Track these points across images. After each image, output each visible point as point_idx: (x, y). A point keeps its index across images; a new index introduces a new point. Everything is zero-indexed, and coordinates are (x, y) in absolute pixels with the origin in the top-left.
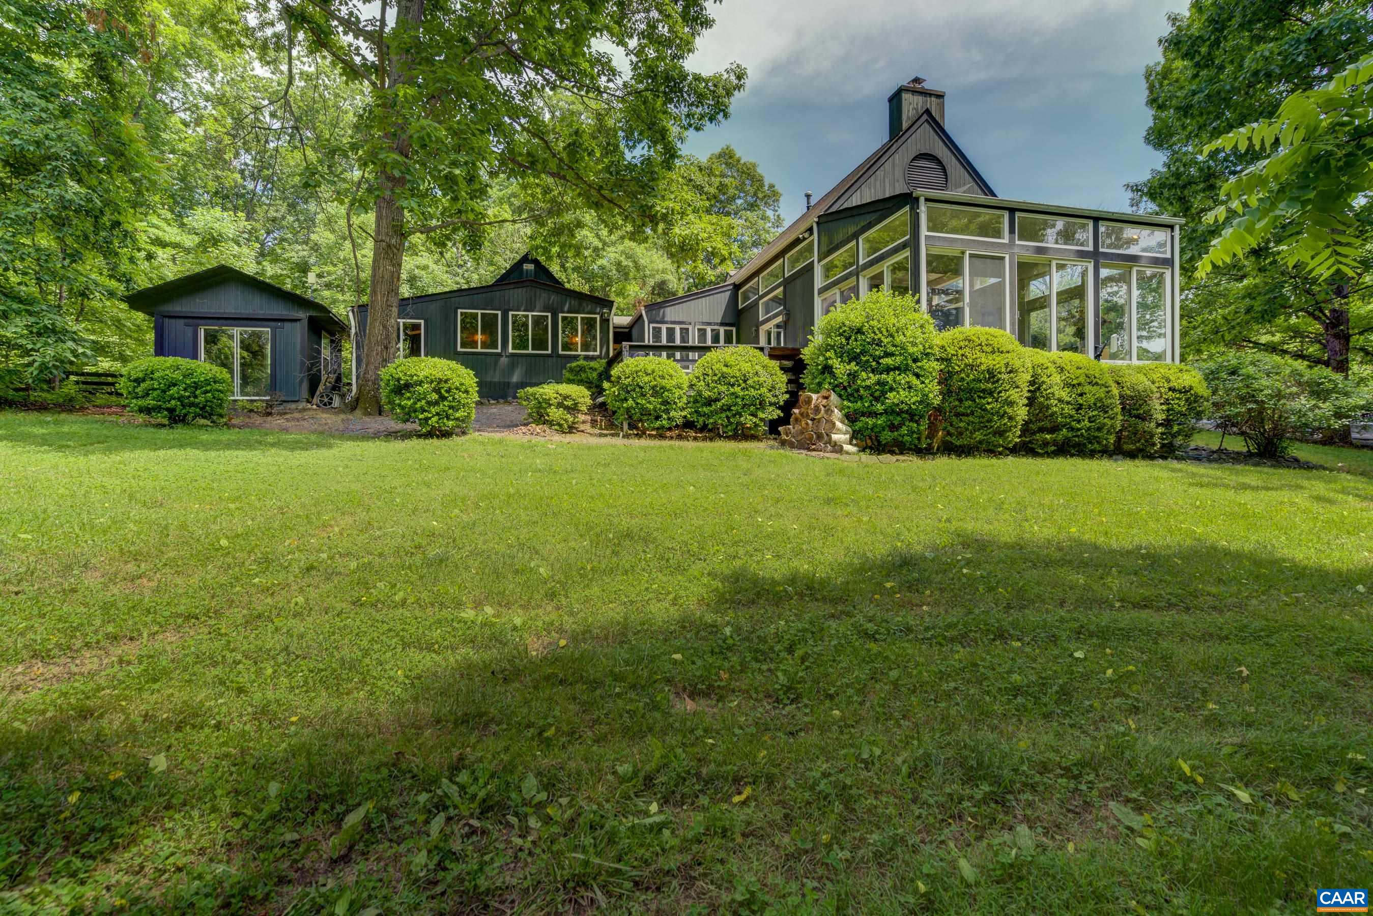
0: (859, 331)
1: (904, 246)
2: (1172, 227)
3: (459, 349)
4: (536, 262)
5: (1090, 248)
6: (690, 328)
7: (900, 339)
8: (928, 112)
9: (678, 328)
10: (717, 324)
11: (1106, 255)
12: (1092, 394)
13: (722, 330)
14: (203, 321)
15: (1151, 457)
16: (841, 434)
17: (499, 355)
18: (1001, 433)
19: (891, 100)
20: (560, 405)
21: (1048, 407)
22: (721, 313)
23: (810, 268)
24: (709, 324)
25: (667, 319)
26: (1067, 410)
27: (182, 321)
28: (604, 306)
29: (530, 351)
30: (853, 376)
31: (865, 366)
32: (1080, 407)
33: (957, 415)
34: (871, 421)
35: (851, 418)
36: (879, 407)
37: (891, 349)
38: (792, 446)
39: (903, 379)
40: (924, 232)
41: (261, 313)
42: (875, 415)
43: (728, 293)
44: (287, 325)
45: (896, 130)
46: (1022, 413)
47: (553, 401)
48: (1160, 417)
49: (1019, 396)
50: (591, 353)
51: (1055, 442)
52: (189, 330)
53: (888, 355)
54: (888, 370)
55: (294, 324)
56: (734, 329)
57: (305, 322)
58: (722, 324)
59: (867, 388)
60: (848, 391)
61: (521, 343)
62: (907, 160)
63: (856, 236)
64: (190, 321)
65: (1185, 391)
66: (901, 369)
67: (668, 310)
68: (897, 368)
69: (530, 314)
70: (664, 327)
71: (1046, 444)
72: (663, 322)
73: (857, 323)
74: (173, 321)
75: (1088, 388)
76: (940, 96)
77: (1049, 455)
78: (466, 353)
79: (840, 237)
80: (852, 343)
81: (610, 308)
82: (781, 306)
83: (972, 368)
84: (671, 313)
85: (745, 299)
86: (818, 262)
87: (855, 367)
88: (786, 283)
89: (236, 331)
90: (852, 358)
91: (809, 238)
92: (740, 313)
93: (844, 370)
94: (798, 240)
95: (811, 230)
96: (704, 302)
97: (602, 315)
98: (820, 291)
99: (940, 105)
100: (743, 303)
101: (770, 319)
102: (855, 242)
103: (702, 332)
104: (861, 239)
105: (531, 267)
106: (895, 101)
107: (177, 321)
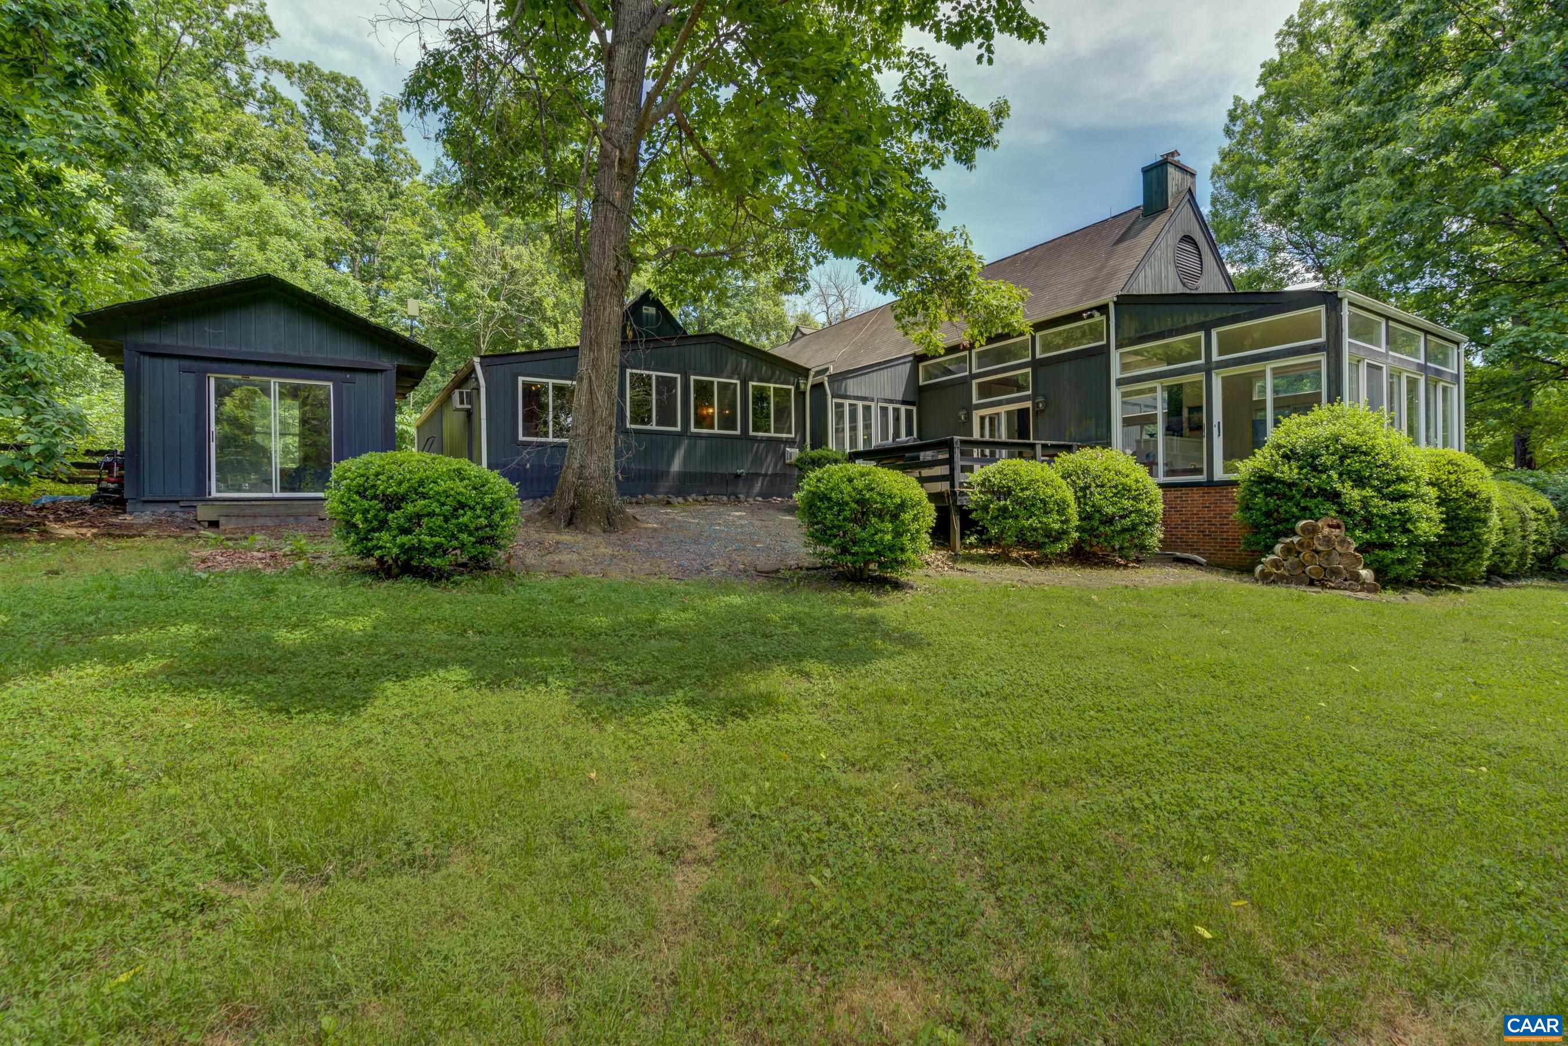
0: (1357, 450)
1: (1314, 349)
2: (1458, 344)
3: (630, 426)
4: (656, 302)
6: (873, 405)
8: (1188, 191)
9: (860, 404)
10: (897, 402)
11: (1430, 369)
13: (903, 409)
14: (215, 366)
16: (1366, 573)
17: (679, 435)
19: (1147, 170)
22: (902, 389)
23: (1103, 352)
24: (891, 401)
25: (849, 393)
27: (176, 363)
28: (800, 375)
29: (716, 431)
30: (1363, 504)
31: (1377, 491)
36: (1403, 539)
38: (1280, 580)
39: (1418, 506)
40: (1346, 340)
41: (295, 353)
42: (1392, 547)
43: (908, 365)
44: (361, 379)
45: (1154, 203)
50: (784, 435)
52: (190, 380)
53: (1398, 479)
54: (1404, 497)
55: (373, 378)
56: (915, 409)
57: (393, 374)
58: (904, 402)
59: (1384, 517)
60: (1360, 519)
62: (1176, 242)
63: (1207, 327)
64: (193, 364)
66: (1414, 496)
67: (850, 382)
69: (715, 380)
70: (847, 403)
72: (846, 397)
73: (1352, 440)
74: (158, 362)
78: (637, 432)
79: (1168, 324)
80: (1353, 463)
81: (807, 378)
82: (1026, 388)
83: (1472, 496)
84: (853, 387)
85: (929, 375)
86: (1117, 347)
87: (1368, 492)
88: (1036, 365)
89: (274, 384)
90: (1360, 482)
91: (1098, 317)
92: (921, 390)
93: (1352, 495)
94: (1076, 316)
95: (1103, 309)
96: (885, 374)
97: (797, 387)
98: (1120, 382)
99: (1194, 183)
100: (925, 380)
101: (999, 403)
102: (1202, 334)
103: (884, 410)
104: (1214, 333)
105: (652, 311)
106: (1154, 173)
107: (167, 362)
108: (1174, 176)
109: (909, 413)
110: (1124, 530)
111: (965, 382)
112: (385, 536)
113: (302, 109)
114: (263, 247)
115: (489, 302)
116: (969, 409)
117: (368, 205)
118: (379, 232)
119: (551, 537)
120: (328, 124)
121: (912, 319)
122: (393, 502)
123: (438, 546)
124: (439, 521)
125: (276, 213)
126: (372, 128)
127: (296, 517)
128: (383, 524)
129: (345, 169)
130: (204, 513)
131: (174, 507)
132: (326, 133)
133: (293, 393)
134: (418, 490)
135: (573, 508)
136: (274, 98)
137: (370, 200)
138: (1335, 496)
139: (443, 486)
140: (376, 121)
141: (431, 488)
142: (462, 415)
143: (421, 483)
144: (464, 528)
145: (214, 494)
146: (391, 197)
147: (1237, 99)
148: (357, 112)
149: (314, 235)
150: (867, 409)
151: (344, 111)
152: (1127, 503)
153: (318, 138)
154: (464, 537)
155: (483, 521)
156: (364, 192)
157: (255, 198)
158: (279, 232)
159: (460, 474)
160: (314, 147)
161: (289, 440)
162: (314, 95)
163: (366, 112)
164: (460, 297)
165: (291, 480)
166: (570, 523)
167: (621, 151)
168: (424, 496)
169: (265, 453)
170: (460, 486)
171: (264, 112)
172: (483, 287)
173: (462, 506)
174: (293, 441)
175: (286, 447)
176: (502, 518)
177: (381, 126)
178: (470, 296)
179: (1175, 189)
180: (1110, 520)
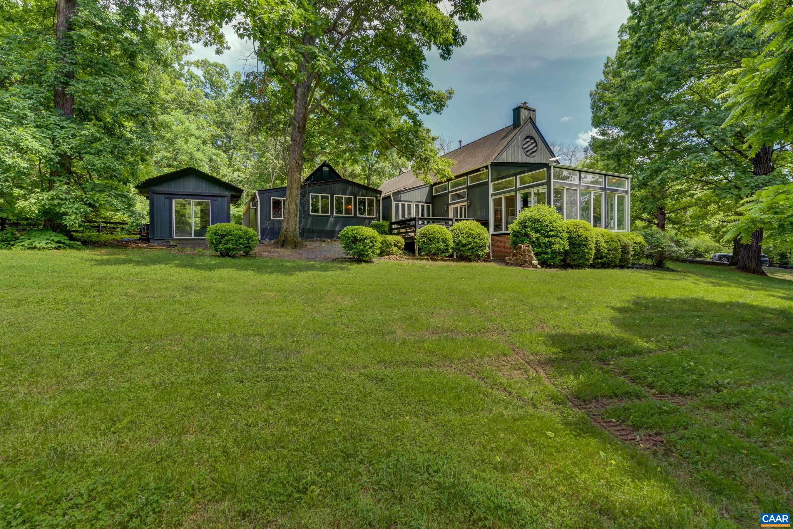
0: (538, 220)
1: (544, 184)
2: (628, 178)
3: (310, 213)
4: (329, 166)
5: (603, 186)
6: (412, 204)
7: (555, 225)
8: (530, 118)
9: (406, 204)
10: (423, 202)
11: (608, 189)
12: (614, 245)
13: (425, 205)
14: (175, 196)
15: (629, 268)
16: (535, 262)
17: (329, 217)
18: (588, 260)
19: (514, 110)
20: (396, 246)
21: (600, 250)
22: (425, 197)
23: (487, 183)
24: (420, 202)
25: (402, 199)
26: (606, 251)
27: (163, 196)
28: (378, 193)
29: (344, 215)
30: (538, 239)
31: (542, 234)
32: (609, 250)
33: (573, 253)
34: (545, 256)
35: (536, 254)
36: (549, 251)
37: (552, 228)
38: (511, 265)
39: (558, 239)
40: (553, 180)
41: (199, 191)
42: (546, 253)
43: (428, 188)
44: (219, 199)
45: (517, 123)
46: (593, 252)
47: (392, 244)
48: (632, 253)
49: (593, 246)
50: (371, 216)
51: (601, 263)
52: (168, 201)
53: (551, 231)
54: (552, 236)
55: (223, 198)
56: (431, 205)
57: (229, 197)
58: (426, 203)
59: (544, 243)
60: (536, 244)
61: (339, 211)
62: (523, 139)
63: (515, 175)
64: (169, 196)
65: (639, 243)
66: (556, 236)
67: (402, 195)
68: (554, 236)
69: (344, 196)
70: (400, 203)
71: (598, 263)
72: (400, 201)
73: (538, 217)
74: (158, 195)
75: (612, 243)
76: (534, 111)
77: (599, 268)
78: (314, 216)
79: (505, 174)
80: (537, 225)
81: (381, 194)
82: (464, 198)
83: (580, 236)
84: (404, 197)
85: (437, 191)
86: (492, 182)
87: (539, 235)
88: (468, 188)
89: (192, 201)
90: (537, 231)
91: (485, 170)
92: (434, 197)
93: (534, 236)
94: (478, 170)
95: (487, 167)
96: (418, 192)
97: (377, 198)
98: (492, 195)
99: (535, 115)
100: (435, 193)
101: (457, 203)
102: (514, 177)
103: (417, 206)
104: (518, 177)
105: (327, 169)
106: (516, 111)
107: (161, 196)
108: (524, 114)
109: (428, 207)
110: (469, 249)
111: (446, 195)
112: (221, 245)
113: (202, 79)
114: (187, 142)
115: (275, 161)
116: (448, 205)
117: (228, 119)
118: (233, 129)
119: (273, 250)
120: (212, 84)
121: (420, 172)
122: (223, 236)
123: (234, 248)
124: (234, 241)
125: (191, 128)
126: (230, 85)
127: (199, 244)
128: (220, 243)
129: (218, 104)
130: (172, 243)
131: (163, 241)
132: (212, 88)
133: (199, 204)
134: (229, 233)
135: (283, 241)
136: (192, 76)
137: (228, 116)
138: (528, 236)
139: (235, 232)
140: (232, 82)
141: (233, 233)
142: (253, 211)
143: (230, 231)
144: (241, 244)
145: (175, 237)
146: (238, 114)
147: (608, 58)
148: (224, 78)
149: (206, 134)
150: (409, 206)
151: (219, 79)
152: (471, 240)
153: (208, 91)
154: (241, 246)
155: (246, 242)
156: (227, 113)
157: (183, 123)
158: (192, 135)
159: (240, 229)
160: (206, 95)
161: (197, 219)
162: (207, 74)
163: (228, 78)
164: (263, 159)
165: (197, 233)
166: (282, 246)
167: (299, 124)
168: (231, 235)
169: (189, 224)
170: (240, 232)
171: (188, 83)
172: (272, 155)
173: (241, 237)
174: (198, 220)
175: (196, 222)
176: (252, 241)
177: (234, 84)
178: (267, 159)
179: (524, 117)
180: (464, 245)
